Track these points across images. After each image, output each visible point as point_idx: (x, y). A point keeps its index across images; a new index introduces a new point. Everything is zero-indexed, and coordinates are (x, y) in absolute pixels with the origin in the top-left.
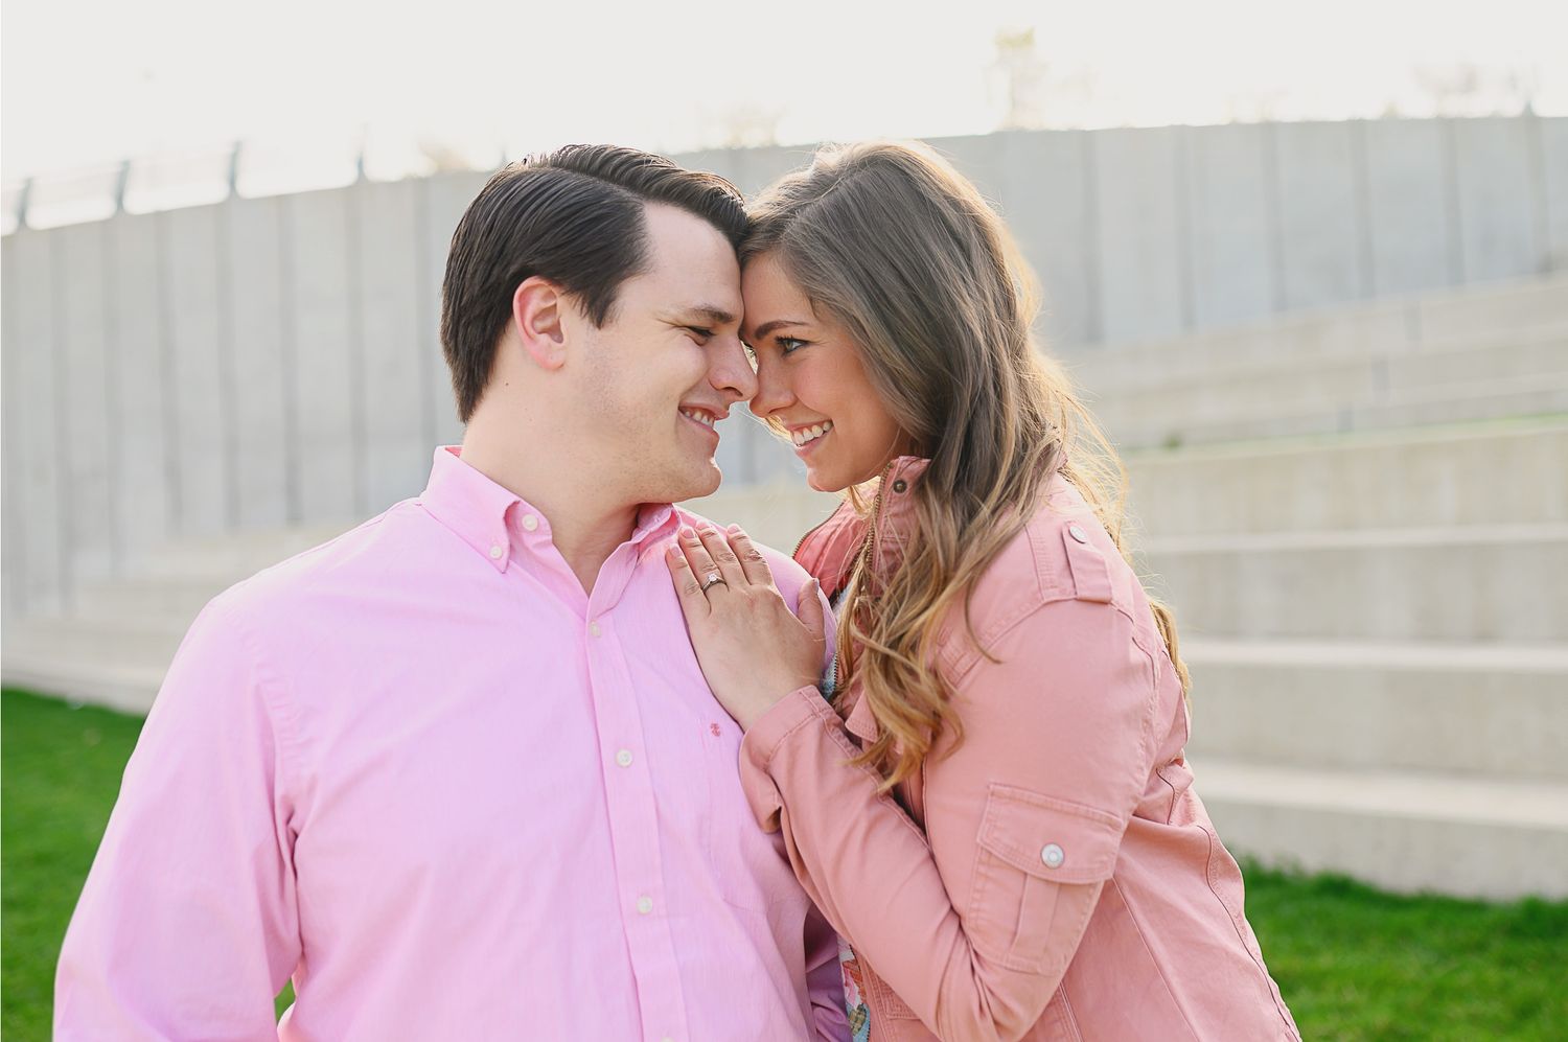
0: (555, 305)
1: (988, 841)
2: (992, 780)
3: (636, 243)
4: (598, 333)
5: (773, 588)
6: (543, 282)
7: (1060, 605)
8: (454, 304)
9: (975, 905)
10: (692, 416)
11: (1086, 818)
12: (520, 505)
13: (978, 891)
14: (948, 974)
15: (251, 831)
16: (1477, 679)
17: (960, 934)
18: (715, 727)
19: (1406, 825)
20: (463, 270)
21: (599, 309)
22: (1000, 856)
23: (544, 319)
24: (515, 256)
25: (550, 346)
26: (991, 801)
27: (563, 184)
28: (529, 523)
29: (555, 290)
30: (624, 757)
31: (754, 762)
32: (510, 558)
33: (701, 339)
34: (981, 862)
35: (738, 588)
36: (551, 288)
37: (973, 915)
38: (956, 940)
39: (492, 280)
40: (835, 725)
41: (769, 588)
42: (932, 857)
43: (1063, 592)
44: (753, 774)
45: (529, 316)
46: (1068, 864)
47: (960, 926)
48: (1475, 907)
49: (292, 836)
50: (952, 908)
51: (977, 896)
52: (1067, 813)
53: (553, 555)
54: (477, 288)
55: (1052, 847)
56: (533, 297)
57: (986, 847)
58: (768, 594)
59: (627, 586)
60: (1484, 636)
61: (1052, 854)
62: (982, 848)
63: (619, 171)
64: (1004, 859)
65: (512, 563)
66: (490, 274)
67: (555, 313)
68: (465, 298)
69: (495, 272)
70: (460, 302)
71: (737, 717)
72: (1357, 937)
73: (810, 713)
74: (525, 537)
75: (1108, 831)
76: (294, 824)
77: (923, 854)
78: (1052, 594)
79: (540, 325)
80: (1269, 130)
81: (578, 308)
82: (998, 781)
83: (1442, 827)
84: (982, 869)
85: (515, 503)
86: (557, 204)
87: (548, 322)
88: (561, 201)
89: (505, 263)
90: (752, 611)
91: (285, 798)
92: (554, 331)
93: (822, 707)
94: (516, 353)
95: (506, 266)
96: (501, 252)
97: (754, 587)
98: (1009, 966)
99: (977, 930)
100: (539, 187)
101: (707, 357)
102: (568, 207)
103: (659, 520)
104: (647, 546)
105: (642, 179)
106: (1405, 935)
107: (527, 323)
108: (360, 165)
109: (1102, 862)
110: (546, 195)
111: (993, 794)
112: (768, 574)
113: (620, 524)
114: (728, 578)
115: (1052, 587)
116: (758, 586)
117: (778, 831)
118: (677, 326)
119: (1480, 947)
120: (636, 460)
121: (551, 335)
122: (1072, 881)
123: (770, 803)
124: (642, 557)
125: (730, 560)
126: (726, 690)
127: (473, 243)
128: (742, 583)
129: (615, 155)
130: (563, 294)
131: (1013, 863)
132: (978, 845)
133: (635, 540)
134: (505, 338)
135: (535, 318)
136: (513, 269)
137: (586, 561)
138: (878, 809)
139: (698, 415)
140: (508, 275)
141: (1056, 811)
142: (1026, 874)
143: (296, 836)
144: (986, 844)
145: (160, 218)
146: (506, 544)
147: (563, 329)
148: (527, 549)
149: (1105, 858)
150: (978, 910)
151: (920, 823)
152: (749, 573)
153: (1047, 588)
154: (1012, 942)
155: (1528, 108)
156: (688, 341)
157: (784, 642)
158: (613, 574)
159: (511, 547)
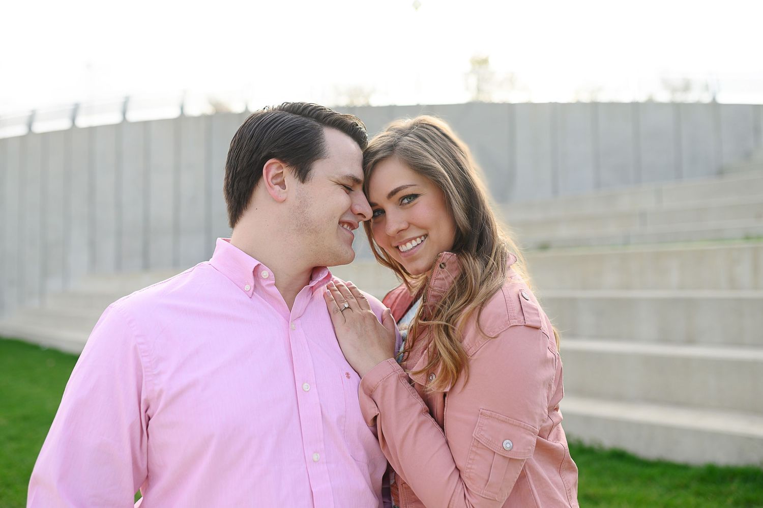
0: (282, 172)
1: (477, 436)
2: (482, 407)
3: (320, 144)
4: (303, 186)
5: (371, 311)
6: (277, 161)
7: (517, 327)
8: (233, 171)
9: (469, 466)
10: (342, 226)
11: (524, 428)
12: (261, 266)
13: (471, 459)
14: (453, 498)
15: (129, 416)
16: (687, 361)
17: (460, 480)
18: (348, 374)
19: (651, 428)
20: (238, 155)
21: (303, 175)
22: (483, 443)
23: (276, 179)
24: (264, 148)
25: (279, 191)
26: (480, 417)
27: (286, 117)
28: (265, 274)
29: (283, 165)
30: (306, 386)
31: (366, 393)
32: (254, 291)
33: (348, 191)
34: (474, 446)
35: (357, 311)
36: (281, 164)
37: (468, 471)
38: (457, 483)
39: (253, 159)
40: (403, 377)
41: (370, 311)
42: (447, 442)
43: (519, 321)
44: (366, 398)
45: (270, 176)
46: (514, 449)
47: (460, 476)
48: (684, 468)
49: (147, 418)
50: (456, 467)
51: (470, 462)
52: (515, 425)
53: (274, 290)
54: (245, 164)
55: (508, 441)
56: (272, 168)
57: (477, 438)
58: (370, 314)
59: (307, 307)
60: (690, 341)
61: (507, 444)
62: (475, 438)
63: (311, 113)
64: (485, 445)
65: (255, 293)
66: (252, 157)
67: (282, 176)
68: (238, 170)
69: (254, 156)
70: (236, 171)
71: (358, 371)
72: (629, 479)
73: (392, 371)
74: (261, 281)
75: (532, 436)
76: (149, 412)
77: (442, 441)
78: (514, 322)
79: (275, 181)
80: (594, 106)
81: (294, 173)
82: (484, 408)
83: (669, 430)
84: (474, 449)
85: (259, 265)
86: (285, 126)
87: (279, 180)
88: (287, 124)
89: (259, 152)
90: (364, 322)
91: (146, 400)
92: (282, 185)
93: (398, 368)
94: (261, 195)
95: (259, 154)
96: (257, 147)
97: (364, 311)
98: (483, 496)
99: (469, 478)
100: (275, 118)
101: (351, 199)
102: (290, 127)
103: (322, 276)
104: (316, 289)
105: (322, 117)
106: (651, 479)
107: (269, 180)
108: (182, 109)
109: (529, 450)
110: (279, 122)
111: (481, 414)
112: (369, 305)
113: (305, 277)
114: (352, 306)
115: (514, 319)
116: (365, 311)
117: (375, 425)
118: (338, 184)
119: (686, 487)
120: (317, 245)
121: (280, 186)
122: (516, 458)
123: (373, 412)
124: (314, 294)
125: (352, 298)
126: (353, 358)
127: (243, 144)
128: (358, 309)
129: (308, 106)
130: (287, 167)
131: (489, 447)
132: (473, 437)
133: (311, 285)
134: (257, 187)
135: (273, 178)
136: (263, 155)
137: (290, 294)
138: (423, 418)
139: (345, 226)
140: (261, 157)
141: (510, 424)
142: (495, 453)
143: (149, 419)
144: (477, 437)
145: (91, 130)
146: (253, 284)
147: (286, 183)
148: (263, 287)
149: (530, 448)
150: (471, 468)
151: (442, 426)
152: (361, 305)
153: (512, 319)
154: (486, 485)
155: (714, 99)
156: (343, 191)
157: (379, 337)
158: (301, 301)
159: (255, 286)
